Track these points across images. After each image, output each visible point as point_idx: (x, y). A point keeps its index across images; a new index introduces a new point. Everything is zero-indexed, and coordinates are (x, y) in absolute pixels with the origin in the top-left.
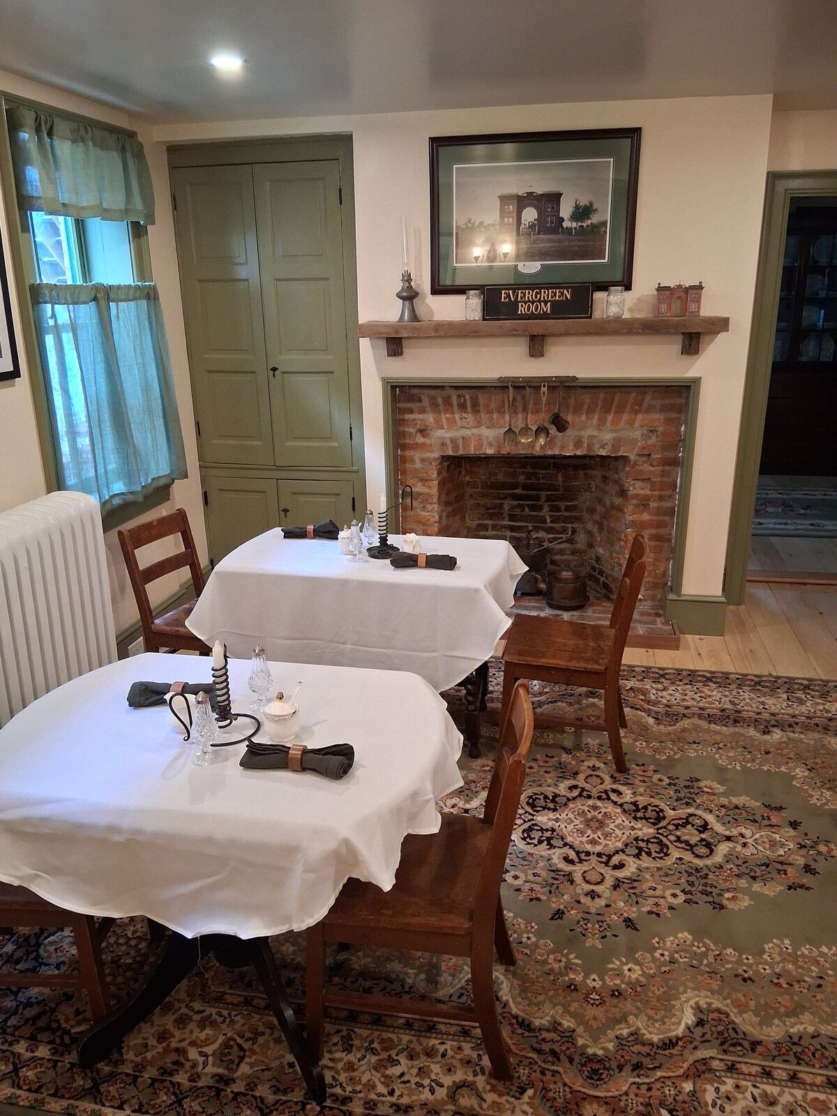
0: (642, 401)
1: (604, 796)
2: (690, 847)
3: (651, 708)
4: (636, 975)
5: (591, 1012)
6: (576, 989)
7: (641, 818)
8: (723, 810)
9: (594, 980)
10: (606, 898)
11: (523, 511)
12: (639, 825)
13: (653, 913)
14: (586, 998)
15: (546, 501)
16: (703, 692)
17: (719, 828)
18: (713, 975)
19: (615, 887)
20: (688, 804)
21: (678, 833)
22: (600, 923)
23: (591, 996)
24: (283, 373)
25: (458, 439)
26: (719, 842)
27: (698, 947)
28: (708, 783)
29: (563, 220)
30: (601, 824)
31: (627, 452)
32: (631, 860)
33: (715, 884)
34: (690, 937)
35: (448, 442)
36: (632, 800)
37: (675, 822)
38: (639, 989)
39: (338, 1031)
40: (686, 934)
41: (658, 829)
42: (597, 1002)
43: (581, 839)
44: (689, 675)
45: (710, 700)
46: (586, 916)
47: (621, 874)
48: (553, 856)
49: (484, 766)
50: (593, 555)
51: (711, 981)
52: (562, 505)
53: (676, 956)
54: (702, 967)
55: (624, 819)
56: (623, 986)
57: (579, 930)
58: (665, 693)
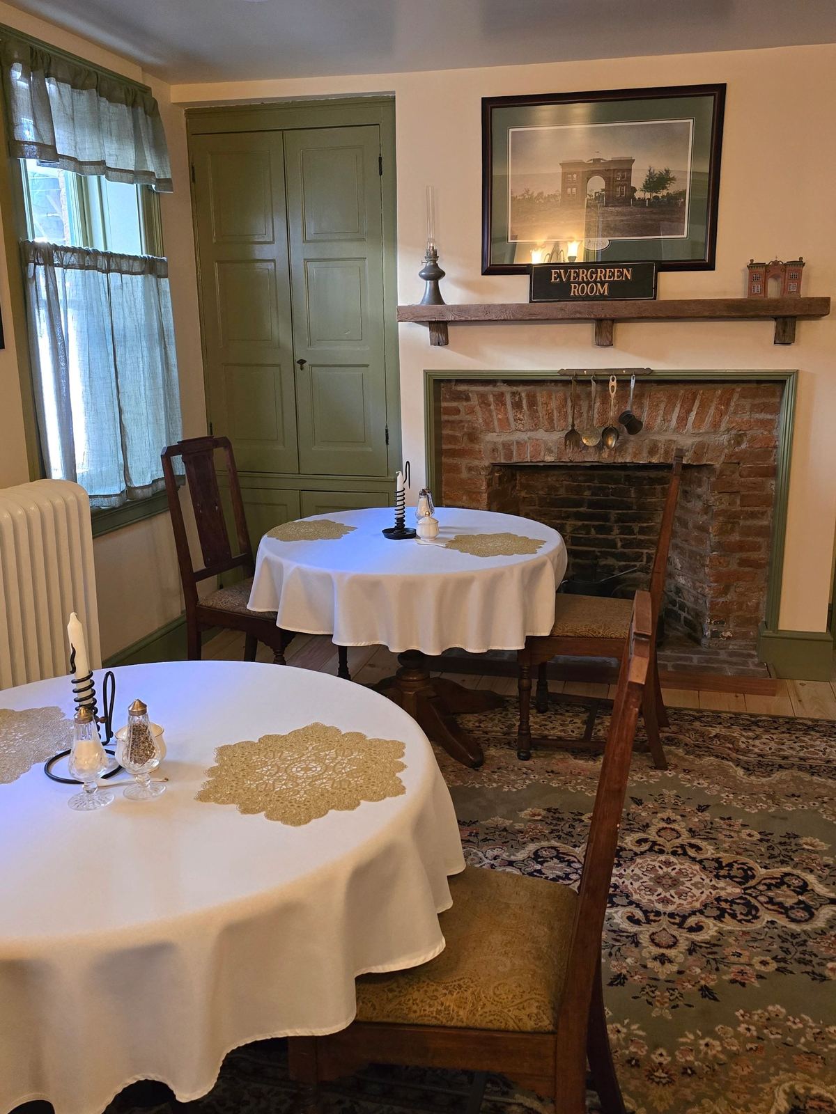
0: (729, 400)
1: (680, 851)
2: (784, 910)
3: (741, 757)
4: (714, 1052)
5: (655, 1092)
6: (637, 1065)
7: (725, 877)
8: (827, 871)
9: (661, 1055)
10: (679, 963)
11: (588, 533)
12: (721, 884)
13: (737, 981)
14: (650, 1076)
15: (616, 522)
16: (803, 741)
17: (821, 889)
18: (813, 1057)
19: (691, 951)
20: (783, 862)
21: (770, 894)
22: (671, 991)
23: (656, 1074)
24: (312, 366)
25: (512, 444)
26: (821, 905)
27: (794, 1023)
28: (809, 840)
29: (634, 190)
30: (675, 883)
31: (710, 460)
32: (710, 922)
33: (815, 951)
34: (784, 1010)
35: (500, 447)
36: (713, 856)
37: (768, 881)
38: (716, 1067)
39: (340, 1102)
40: (778, 1007)
41: (745, 889)
42: (664, 1081)
43: (650, 897)
44: (786, 722)
45: (813, 750)
46: (653, 983)
47: (697, 937)
48: (615, 915)
49: (534, 815)
50: (672, 587)
51: (810, 1064)
52: (636, 527)
53: (765, 1031)
54: (799, 1046)
55: (704, 877)
56: (696, 1063)
57: (644, 998)
58: (757, 742)
